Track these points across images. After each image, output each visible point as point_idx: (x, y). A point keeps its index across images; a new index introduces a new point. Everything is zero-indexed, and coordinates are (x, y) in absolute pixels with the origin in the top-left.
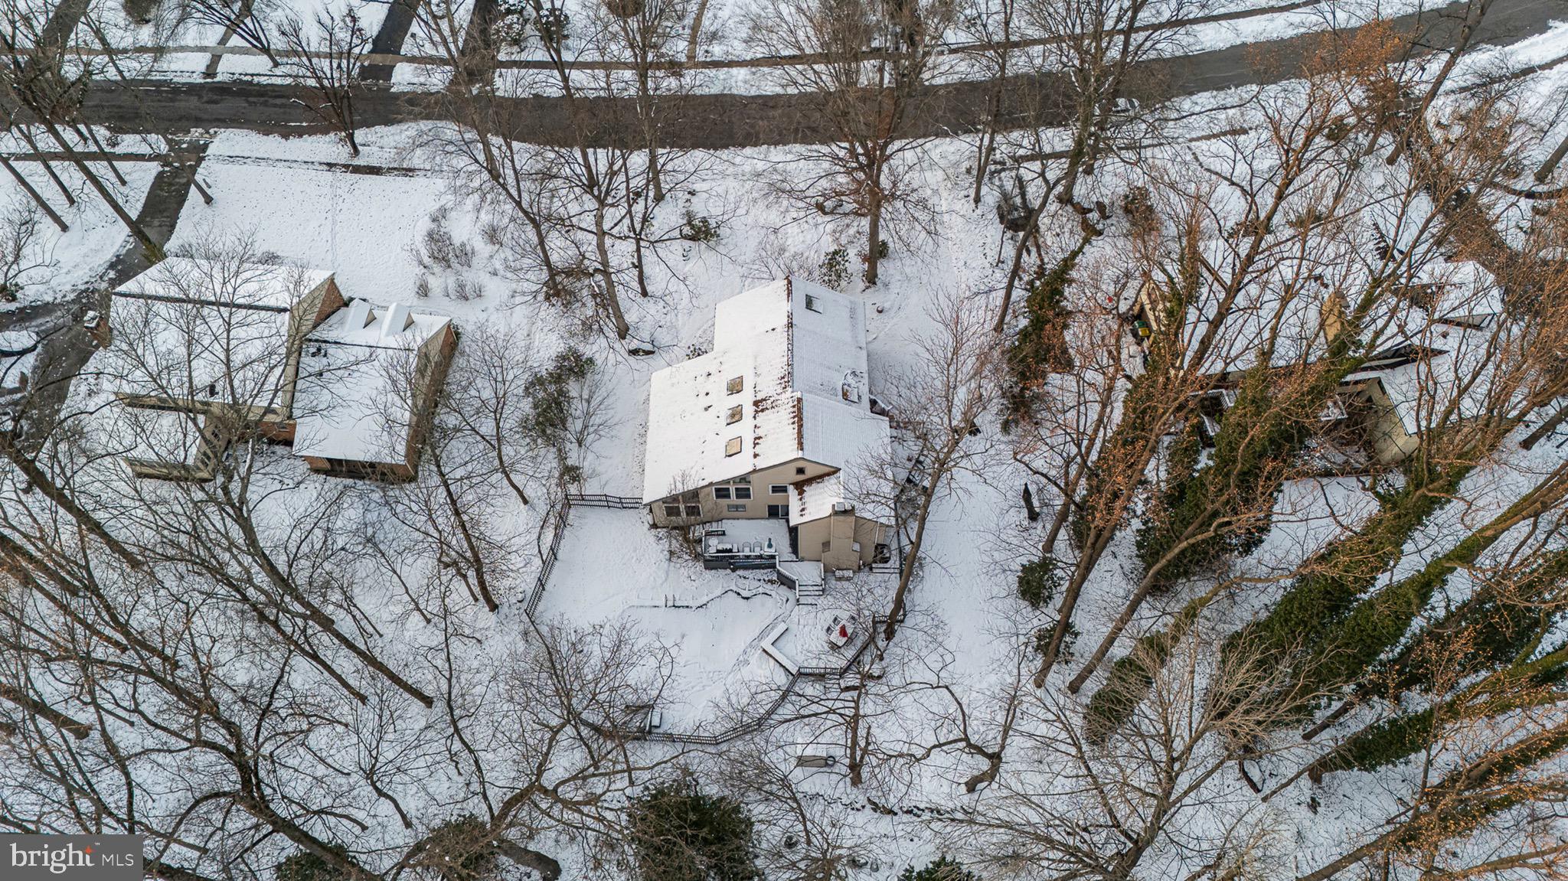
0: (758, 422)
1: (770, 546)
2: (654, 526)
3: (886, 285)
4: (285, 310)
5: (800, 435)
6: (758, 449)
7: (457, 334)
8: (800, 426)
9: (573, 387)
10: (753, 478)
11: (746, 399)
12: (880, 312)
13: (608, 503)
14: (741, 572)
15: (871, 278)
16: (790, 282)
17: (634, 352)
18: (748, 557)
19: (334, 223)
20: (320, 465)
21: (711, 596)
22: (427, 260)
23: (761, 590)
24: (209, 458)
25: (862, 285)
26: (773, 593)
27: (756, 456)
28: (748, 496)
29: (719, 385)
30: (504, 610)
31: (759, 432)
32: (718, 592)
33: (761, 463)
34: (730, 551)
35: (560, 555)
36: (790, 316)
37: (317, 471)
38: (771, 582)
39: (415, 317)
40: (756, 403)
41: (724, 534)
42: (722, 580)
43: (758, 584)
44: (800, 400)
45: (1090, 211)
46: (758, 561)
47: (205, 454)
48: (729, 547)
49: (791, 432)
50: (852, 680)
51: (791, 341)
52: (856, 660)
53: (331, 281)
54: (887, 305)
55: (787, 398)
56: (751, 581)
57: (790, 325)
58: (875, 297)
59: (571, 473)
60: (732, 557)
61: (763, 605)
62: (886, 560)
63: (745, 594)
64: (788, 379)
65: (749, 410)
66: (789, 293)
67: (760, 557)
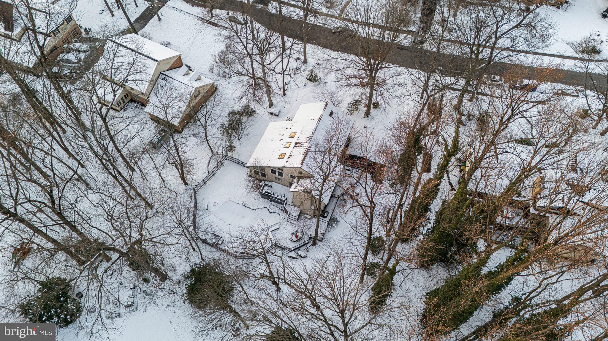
0: (293, 150)
1: (284, 197)
2: (250, 176)
3: (372, 119)
4: (157, 61)
5: (304, 159)
6: (289, 160)
7: (216, 89)
8: (305, 156)
9: (245, 119)
10: (284, 169)
11: (294, 141)
12: (365, 128)
13: (238, 162)
14: (273, 203)
15: (368, 114)
16: (327, 104)
17: (271, 114)
18: (276, 198)
19: (194, 39)
20: (153, 118)
21: (259, 207)
22: (217, 60)
23: (277, 211)
24: (120, 103)
25: (363, 116)
26: (281, 214)
27: (287, 162)
28: (282, 176)
29: (288, 133)
30: (189, 186)
31: (292, 154)
32: (262, 207)
33: (288, 165)
34: (270, 193)
35: (216, 175)
36: (321, 116)
37: (152, 119)
38: (282, 210)
39: (202, 77)
40: (296, 143)
41: (271, 187)
42: (265, 203)
43: (277, 209)
44: (310, 147)
45: (464, 115)
46: (279, 201)
47: (119, 102)
48: (270, 192)
49: (302, 157)
50: (293, 254)
51: (317, 126)
52: (298, 248)
53: (180, 57)
54: (369, 126)
55: (306, 145)
56: (275, 207)
57: (320, 119)
58: (367, 122)
59: (231, 148)
60: (271, 196)
61: (275, 217)
62: (325, 217)
63: (271, 211)
64: (310, 138)
65: (293, 145)
66: (325, 108)
67: (280, 199)
